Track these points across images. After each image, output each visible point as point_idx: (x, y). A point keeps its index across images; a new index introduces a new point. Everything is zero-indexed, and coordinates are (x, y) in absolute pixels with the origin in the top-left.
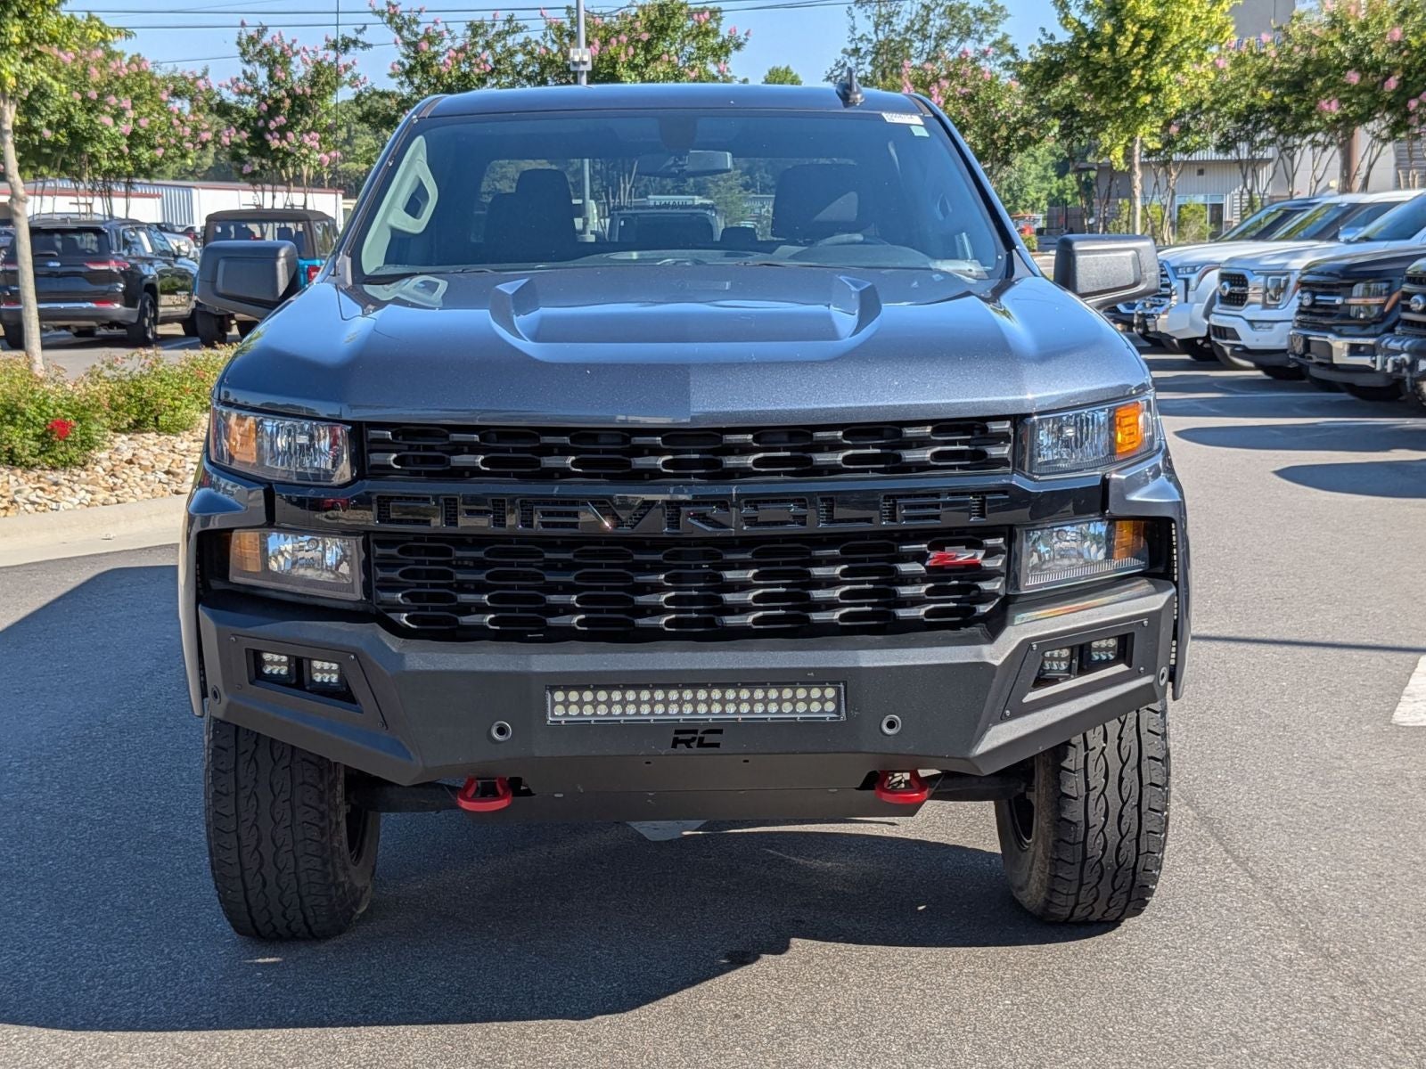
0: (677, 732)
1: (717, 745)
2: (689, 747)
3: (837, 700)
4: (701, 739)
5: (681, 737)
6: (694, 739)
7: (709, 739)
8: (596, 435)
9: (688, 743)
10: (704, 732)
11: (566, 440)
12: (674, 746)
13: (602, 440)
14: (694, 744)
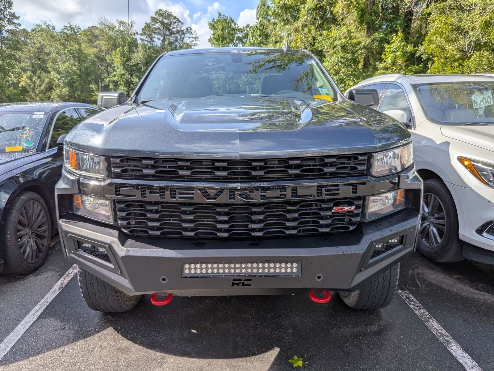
0: (234, 280)
1: (250, 285)
2: (238, 285)
3: (298, 268)
4: (243, 283)
5: (235, 282)
6: (240, 283)
7: (246, 283)
8: (202, 162)
9: (238, 284)
10: (245, 280)
11: (188, 164)
12: (233, 285)
13: (204, 163)
14: (241, 285)
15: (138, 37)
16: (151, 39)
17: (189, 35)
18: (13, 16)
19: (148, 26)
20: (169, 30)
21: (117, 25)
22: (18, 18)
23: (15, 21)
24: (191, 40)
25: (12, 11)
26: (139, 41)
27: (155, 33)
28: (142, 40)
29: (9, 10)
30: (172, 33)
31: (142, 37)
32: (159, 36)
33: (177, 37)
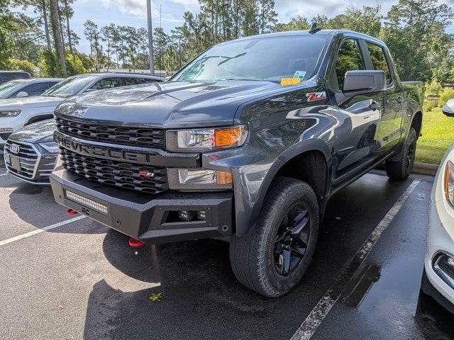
0: (82, 208)
6: (85, 211)
12: (82, 212)
14: (85, 213)
15: (382, 21)
16: (396, 21)
17: (442, 13)
18: (274, 14)
19: (395, 9)
20: (418, 9)
21: (363, 12)
22: (276, 15)
23: (274, 18)
24: (443, 18)
25: (273, 10)
26: (383, 26)
27: (401, 15)
28: (386, 24)
29: (271, 9)
30: (421, 13)
31: (386, 21)
32: (406, 18)
33: (427, 17)
